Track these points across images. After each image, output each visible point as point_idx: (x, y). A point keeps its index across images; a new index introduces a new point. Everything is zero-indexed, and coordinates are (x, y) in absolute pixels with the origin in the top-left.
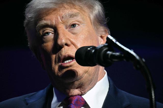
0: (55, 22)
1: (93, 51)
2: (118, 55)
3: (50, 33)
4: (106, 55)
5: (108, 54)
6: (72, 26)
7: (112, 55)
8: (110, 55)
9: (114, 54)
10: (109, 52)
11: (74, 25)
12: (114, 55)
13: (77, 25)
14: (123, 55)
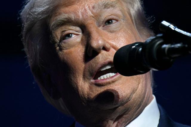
0: (82, 15)
1: (141, 49)
2: (179, 47)
3: (73, 35)
4: (160, 50)
5: (165, 48)
6: (107, 23)
7: (169, 49)
8: (166, 49)
9: (173, 46)
10: (164, 46)
11: (109, 22)
12: (173, 48)
13: (114, 21)
14: (186, 46)
